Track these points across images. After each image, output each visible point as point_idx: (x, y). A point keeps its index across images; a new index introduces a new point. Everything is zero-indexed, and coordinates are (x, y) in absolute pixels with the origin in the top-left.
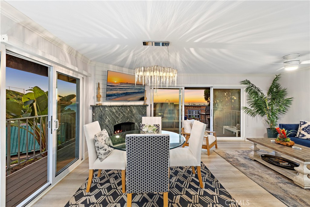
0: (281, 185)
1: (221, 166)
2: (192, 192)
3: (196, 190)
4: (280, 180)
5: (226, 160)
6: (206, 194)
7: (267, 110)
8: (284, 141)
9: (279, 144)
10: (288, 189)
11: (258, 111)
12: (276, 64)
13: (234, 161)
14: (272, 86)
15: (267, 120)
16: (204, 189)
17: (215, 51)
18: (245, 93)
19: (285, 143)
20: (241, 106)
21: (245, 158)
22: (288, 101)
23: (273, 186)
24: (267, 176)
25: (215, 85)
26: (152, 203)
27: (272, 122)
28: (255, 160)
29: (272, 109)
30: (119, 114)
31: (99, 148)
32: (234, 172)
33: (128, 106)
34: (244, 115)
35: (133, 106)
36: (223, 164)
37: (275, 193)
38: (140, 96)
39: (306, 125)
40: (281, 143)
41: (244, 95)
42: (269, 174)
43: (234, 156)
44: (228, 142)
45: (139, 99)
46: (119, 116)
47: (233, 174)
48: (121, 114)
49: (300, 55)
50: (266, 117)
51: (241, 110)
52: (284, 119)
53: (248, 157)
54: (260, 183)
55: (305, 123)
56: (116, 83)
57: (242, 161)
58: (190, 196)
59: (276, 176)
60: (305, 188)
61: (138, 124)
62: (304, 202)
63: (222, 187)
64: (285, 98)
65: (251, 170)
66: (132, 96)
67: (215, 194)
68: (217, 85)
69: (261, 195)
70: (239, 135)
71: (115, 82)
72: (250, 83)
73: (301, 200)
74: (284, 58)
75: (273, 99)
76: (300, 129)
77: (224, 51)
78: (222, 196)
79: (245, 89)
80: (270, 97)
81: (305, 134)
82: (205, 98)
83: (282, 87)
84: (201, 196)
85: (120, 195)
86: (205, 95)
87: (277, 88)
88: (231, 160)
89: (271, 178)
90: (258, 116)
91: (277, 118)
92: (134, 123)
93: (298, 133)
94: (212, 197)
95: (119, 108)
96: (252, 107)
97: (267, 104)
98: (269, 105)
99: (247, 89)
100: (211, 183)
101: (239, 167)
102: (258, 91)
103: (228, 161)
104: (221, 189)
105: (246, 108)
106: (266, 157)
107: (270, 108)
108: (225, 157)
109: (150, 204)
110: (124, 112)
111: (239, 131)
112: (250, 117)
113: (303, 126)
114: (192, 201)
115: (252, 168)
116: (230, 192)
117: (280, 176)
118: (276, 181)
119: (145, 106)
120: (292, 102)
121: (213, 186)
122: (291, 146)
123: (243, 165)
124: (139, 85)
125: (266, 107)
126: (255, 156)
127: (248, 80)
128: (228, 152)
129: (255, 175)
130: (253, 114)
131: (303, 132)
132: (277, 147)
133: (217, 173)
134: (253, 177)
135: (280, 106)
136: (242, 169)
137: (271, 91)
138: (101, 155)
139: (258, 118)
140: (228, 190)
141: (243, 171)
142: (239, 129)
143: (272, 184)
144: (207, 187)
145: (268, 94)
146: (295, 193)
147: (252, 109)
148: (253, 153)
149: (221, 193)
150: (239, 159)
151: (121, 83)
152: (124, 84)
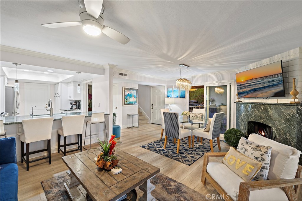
33: (262, 104)
38: (272, 91)
48: (254, 112)
56: (244, 82)
95: (253, 106)
149: (155, 150)
152: (250, 81)
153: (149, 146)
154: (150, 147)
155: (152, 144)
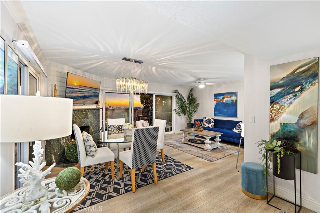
0: (200, 152)
1: (168, 150)
2: (160, 166)
3: (162, 164)
4: (198, 150)
5: (170, 146)
6: (167, 165)
7: (187, 111)
8: (199, 129)
9: (197, 131)
10: (203, 153)
11: (182, 112)
12: (194, 82)
13: (174, 146)
14: (189, 95)
15: (187, 118)
16: (165, 163)
17: (167, 71)
18: (175, 99)
19: (199, 130)
20: (173, 108)
21: (180, 143)
22: (198, 105)
23: (197, 153)
24: (193, 150)
25: (157, 92)
26: (139, 178)
27: (190, 119)
28: (185, 143)
29: (190, 110)
30: (76, 117)
31: (91, 146)
32: (177, 151)
33: (84, 110)
34: (174, 115)
35: (88, 110)
36: (169, 148)
37: (198, 156)
38: (95, 100)
39: (206, 119)
40: (198, 130)
41: (175, 100)
42: (193, 149)
43: (173, 143)
44: (168, 135)
45: (95, 102)
46: (75, 120)
47: (177, 152)
48: (77, 118)
49: (205, 79)
50: (186, 115)
51: (173, 112)
52: (195, 117)
53: (181, 142)
54: (191, 153)
55: (206, 118)
56: (76, 86)
57: (179, 145)
58: (160, 168)
59: (196, 149)
60: (209, 151)
61: (92, 127)
62: (210, 156)
63: (174, 160)
64: (196, 103)
65: (185, 148)
66: (90, 99)
67: (173, 163)
68: (158, 93)
69: (193, 158)
70: (171, 130)
71: (76, 84)
72: (178, 92)
73: (208, 156)
74: (199, 79)
75: (190, 104)
76: (204, 121)
77: (172, 72)
78: (176, 163)
79: (175, 96)
80: (188, 103)
81: (206, 124)
82: (141, 102)
83: (195, 96)
84: (166, 166)
85: (111, 181)
86: (141, 99)
87: (192, 96)
88: (172, 145)
89: (195, 150)
90: (182, 115)
91: (192, 116)
92: (89, 127)
93: (203, 124)
94: (171, 165)
95: (76, 112)
96: (179, 109)
97: (187, 107)
98: (188, 108)
99: (176, 96)
100: (167, 159)
101: (178, 148)
102: (182, 98)
103: (171, 147)
104: (174, 161)
105: (176, 110)
106: (190, 140)
107: (189, 110)
108: (168, 145)
109: (138, 179)
110: (80, 116)
111: (171, 127)
112: (178, 116)
113: (205, 120)
114: (163, 169)
115: (185, 147)
116: (179, 161)
117: (198, 148)
118: (197, 151)
119: (98, 109)
120: (200, 106)
121: (169, 160)
122: (202, 131)
123: (180, 147)
124: (95, 88)
125: (186, 109)
126: (185, 140)
127: (177, 90)
128: (168, 142)
129: (187, 150)
130: (179, 114)
131: (205, 124)
132: (196, 132)
133: (168, 154)
134: (187, 152)
135: (194, 108)
136: (180, 149)
137: (189, 98)
138: (93, 152)
139: (182, 116)
140: (178, 160)
141: (181, 150)
142: (171, 125)
143: (196, 152)
144: (166, 162)
145: (187, 100)
146: (206, 154)
147: (179, 110)
148: (183, 139)
149: (175, 162)
150: (177, 144)
151: (81, 86)
152: (82, 87)
153: (181, 168)
154: (180, 166)
155: (177, 171)
